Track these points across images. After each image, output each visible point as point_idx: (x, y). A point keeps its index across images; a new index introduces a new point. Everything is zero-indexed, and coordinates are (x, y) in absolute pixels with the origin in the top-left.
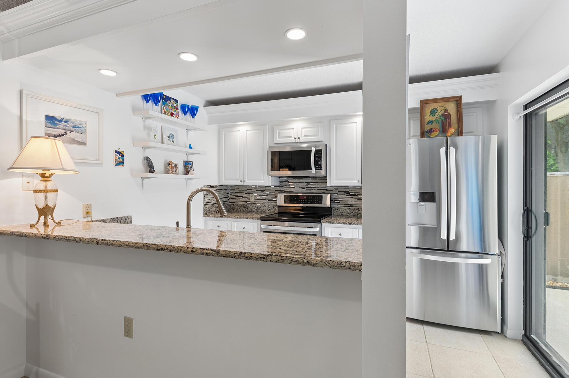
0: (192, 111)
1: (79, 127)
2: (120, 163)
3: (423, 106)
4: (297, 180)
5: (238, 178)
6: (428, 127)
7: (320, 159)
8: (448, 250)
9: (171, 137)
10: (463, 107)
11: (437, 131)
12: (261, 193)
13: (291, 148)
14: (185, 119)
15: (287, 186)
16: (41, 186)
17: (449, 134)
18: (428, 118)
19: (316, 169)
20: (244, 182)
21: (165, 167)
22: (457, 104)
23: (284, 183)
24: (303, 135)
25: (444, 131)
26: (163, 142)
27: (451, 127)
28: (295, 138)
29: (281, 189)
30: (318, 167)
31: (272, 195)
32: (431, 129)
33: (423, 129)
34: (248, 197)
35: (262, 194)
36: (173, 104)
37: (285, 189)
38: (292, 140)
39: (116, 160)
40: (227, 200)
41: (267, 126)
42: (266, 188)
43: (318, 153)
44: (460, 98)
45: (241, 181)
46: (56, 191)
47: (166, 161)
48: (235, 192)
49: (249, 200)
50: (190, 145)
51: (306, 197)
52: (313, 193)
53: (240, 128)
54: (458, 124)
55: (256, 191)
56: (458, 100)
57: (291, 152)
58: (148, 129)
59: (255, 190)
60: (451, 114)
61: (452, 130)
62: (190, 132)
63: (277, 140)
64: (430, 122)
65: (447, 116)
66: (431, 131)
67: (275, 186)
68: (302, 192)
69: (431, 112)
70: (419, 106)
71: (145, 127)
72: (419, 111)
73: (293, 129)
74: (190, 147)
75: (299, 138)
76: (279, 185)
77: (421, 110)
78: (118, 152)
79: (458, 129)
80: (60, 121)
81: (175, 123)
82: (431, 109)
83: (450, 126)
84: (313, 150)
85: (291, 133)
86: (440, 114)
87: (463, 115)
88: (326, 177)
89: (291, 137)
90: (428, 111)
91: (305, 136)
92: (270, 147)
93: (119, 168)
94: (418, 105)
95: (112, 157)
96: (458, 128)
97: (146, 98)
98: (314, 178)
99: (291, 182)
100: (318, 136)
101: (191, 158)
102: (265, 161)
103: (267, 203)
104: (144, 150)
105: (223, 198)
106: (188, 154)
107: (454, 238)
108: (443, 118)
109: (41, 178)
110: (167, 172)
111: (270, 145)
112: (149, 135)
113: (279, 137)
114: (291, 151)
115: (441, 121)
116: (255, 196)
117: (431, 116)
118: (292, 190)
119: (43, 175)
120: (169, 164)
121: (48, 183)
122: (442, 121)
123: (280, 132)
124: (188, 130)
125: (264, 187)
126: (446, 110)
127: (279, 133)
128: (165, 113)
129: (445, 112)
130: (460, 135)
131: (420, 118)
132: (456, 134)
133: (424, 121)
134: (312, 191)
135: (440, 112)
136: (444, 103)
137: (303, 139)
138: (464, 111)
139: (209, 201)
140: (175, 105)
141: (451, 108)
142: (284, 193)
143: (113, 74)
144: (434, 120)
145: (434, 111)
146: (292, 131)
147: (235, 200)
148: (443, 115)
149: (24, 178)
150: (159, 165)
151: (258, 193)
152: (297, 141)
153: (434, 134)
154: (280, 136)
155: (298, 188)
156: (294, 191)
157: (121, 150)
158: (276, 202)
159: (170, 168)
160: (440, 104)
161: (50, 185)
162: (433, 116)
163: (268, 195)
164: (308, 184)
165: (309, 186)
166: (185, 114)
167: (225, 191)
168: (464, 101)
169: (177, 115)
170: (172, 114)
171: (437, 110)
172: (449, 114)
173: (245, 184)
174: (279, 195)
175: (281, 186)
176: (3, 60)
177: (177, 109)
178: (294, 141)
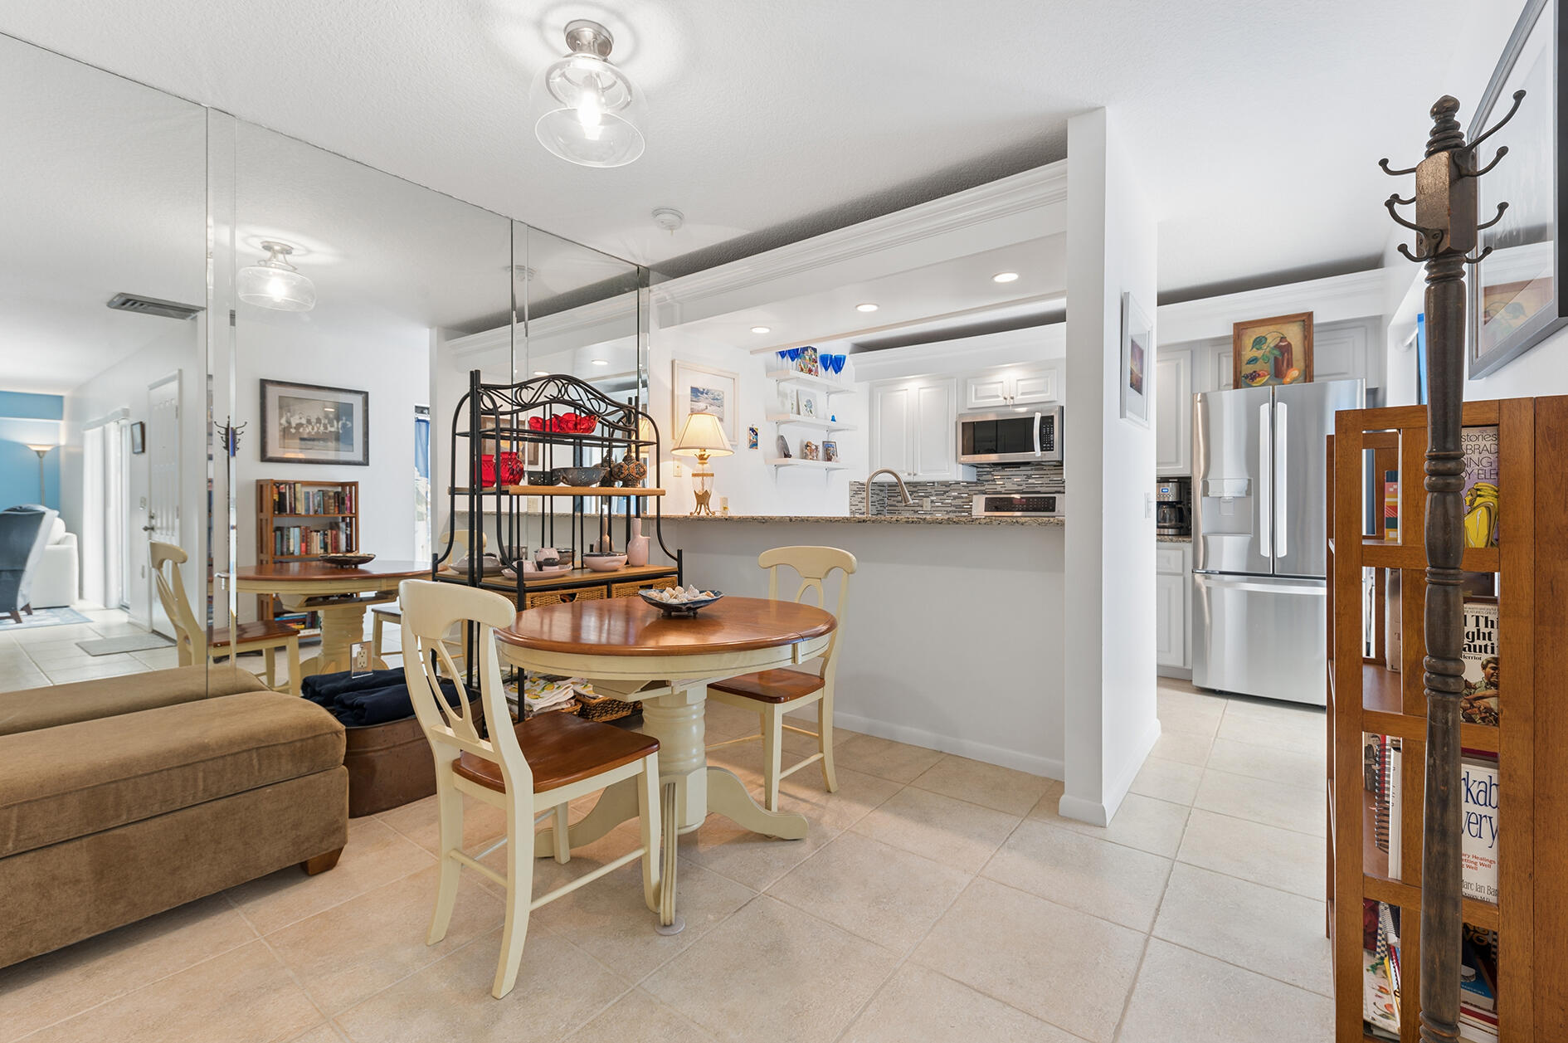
0: (836, 363)
1: (717, 399)
2: (754, 445)
3: (1239, 332)
4: (1008, 471)
5: (904, 469)
6: (1247, 369)
7: (1050, 432)
8: (1273, 575)
9: (809, 404)
10: (1315, 329)
11: (1265, 376)
12: (943, 495)
13: (998, 415)
14: (827, 377)
15: (990, 482)
16: (699, 468)
17: (1288, 380)
18: (1248, 353)
19: (1042, 450)
20: (915, 475)
21: (802, 451)
22: (1304, 327)
23: (985, 478)
24: (1020, 392)
25: (1278, 374)
26: (799, 414)
27: (1292, 366)
28: (1005, 399)
29: (980, 488)
30: (1047, 445)
31: (962, 498)
32: (1255, 372)
33: (1238, 373)
34: (920, 502)
35: (945, 497)
36: (811, 356)
37: (987, 487)
38: (1000, 401)
39: (750, 440)
40: (882, 509)
41: (955, 380)
42: (952, 487)
43: (1047, 421)
44: (1310, 315)
45: (909, 474)
46: (713, 475)
47: (802, 442)
48: (896, 495)
49: (921, 509)
50: (833, 416)
51: (1024, 500)
52: (1039, 492)
53: (906, 386)
54: (1306, 360)
55: (934, 493)
56: (1306, 319)
57: (996, 424)
58: (782, 395)
59: (933, 491)
60: (1292, 343)
61: (1294, 373)
62: (832, 396)
63: (974, 402)
64: (1253, 360)
65: (1284, 349)
66: (1253, 376)
67: (968, 483)
68: (1017, 492)
69: (1254, 342)
70: (1232, 333)
71: (779, 393)
72: (1232, 340)
73: (1002, 382)
74: (833, 420)
75: (1012, 398)
76: (975, 480)
77: (1234, 341)
78: (752, 430)
79: (1305, 371)
80: (702, 393)
81: (811, 384)
82: (1254, 337)
83: (1290, 365)
84: (1038, 417)
85: (997, 389)
86: (1272, 345)
87: (1315, 344)
88: (1060, 464)
89: (998, 396)
90: (1248, 341)
91: (1023, 394)
92: (961, 416)
93: (753, 450)
94: (1230, 332)
95: (745, 437)
96: (1306, 367)
97: (783, 354)
98: (1039, 465)
99: (997, 475)
100: (1046, 392)
101: (834, 437)
102: (952, 439)
103: (955, 512)
104: (778, 426)
105: (876, 504)
106: (830, 430)
107: (1285, 554)
108: (1277, 352)
109: (700, 461)
110: (804, 456)
111: (959, 412)
112: (783, 404)
113: (976, 398)
114: (997, 421)
115: (1273, 359)
116: (932, 502)
117: (1254, 349)
118: (999, 489)
119: (702, 458)
120: (808, 446)
121: (705, 465)
122: (1276, 358)
123: (979, 388)
124: (829, 393)
125: (946, 484)
126: (1283, 339)
127: (976, 390)
128: (802, 370)
129: (1281, 341)
130: (1308, 380)
131: (1232, 354)
132: (1302, 378)
133: (1240, 360)
134: (1036, 489)
135: (1272, 341)
136: (1278, 326)
137: (1019, 399)
138: (1316, 337)
139: (857, 507)
140: (813, 357)
141: (1294, 334)
142: (986, 493)
143: (766, 331)
144: (1259, 356)
145: (1261, 340)
146: (999, 385)
147: (896, 508)
148: (1277, 347)
149: (675, 462)
150: (794, 449)
151: (936, 495)
152: (1008, 404)
153: (1259, 381)
154: (979, 395)
155: (1009, 486)
156: (1003, 490)
157: (754, 427)
158: (969, 511)
159: (807, 450)
160: (1271, 328)
161: (707, 468)
162: (1258, 349)
163: (955, 498)
164: (1029, 477)
165: (1030, 481)
166: (826, 369)
167: (881, 493)
168: (1317, 320)
169: (817, 371)
170: (810, 371)
171: (1266, 339)
172: (1289, 345)
173: (916, 479)
174: (975, 498)
175: (979, 482)
176: (661, 328)
177: (816, 362)
178: (1003, 404)
